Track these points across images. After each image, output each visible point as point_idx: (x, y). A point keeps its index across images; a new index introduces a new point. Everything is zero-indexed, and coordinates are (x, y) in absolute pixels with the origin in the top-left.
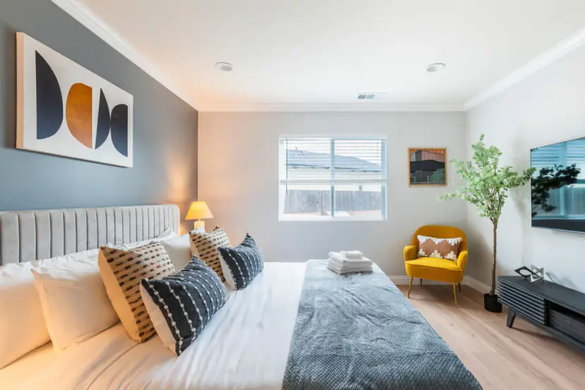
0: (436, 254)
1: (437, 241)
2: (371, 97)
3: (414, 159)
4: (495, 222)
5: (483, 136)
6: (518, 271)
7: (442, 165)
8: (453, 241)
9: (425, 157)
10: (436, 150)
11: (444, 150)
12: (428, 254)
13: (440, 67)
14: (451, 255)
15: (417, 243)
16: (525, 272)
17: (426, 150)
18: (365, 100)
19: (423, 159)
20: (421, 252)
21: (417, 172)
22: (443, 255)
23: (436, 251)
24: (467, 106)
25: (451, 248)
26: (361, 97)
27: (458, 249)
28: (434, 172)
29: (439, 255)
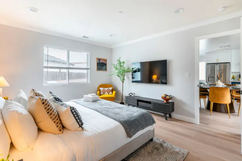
0: (106, 93)
1: (106, 89)
2: (87, 38)
3: (98, 62)
4: (123, 82)
5: (120, 58)
6: (129, 94)
7: (106, 64)
8: (111, 89)
9: (101, 61)
10: (104, 59)
11: (106, 60)
12: (104, 93)
13: (113, 36)
14: (111, 93)
15: (100, 91)
16: (131, 94)
17: (102, 59)
18: (85, 38)
19: (101, 62)
20: (102, 93)
21: (99, 66)
22: (108, 93)
23: (106, 92)
24: (112, 47)
25: (110, 91)
26: (84, 37)
27: (112, 91)
28: (104, 67)
29: (107, 93)
